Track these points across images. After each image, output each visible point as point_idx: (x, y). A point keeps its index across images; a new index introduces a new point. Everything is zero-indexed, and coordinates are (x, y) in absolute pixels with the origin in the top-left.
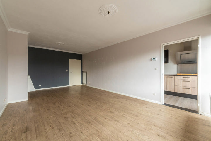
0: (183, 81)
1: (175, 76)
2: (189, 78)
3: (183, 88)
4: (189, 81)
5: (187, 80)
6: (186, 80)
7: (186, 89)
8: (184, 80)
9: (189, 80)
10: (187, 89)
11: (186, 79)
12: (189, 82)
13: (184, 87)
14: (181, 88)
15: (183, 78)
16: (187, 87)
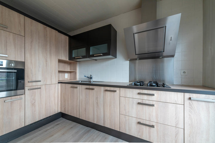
0: (139, 103)
1: (121, 89)
2: (153, 95)
3: (139, 123)
4: (153, 105)
5: (147, 102)
6: (144, 102)
7: (144, 127)
8: (140, 101)
9: (151, 103)
10: (147, 127)
11: (145, 97)
12: (151, 107)
13: (139, 121)
14: (134, 121)
15: (139, 94)
16: (147, 123)
